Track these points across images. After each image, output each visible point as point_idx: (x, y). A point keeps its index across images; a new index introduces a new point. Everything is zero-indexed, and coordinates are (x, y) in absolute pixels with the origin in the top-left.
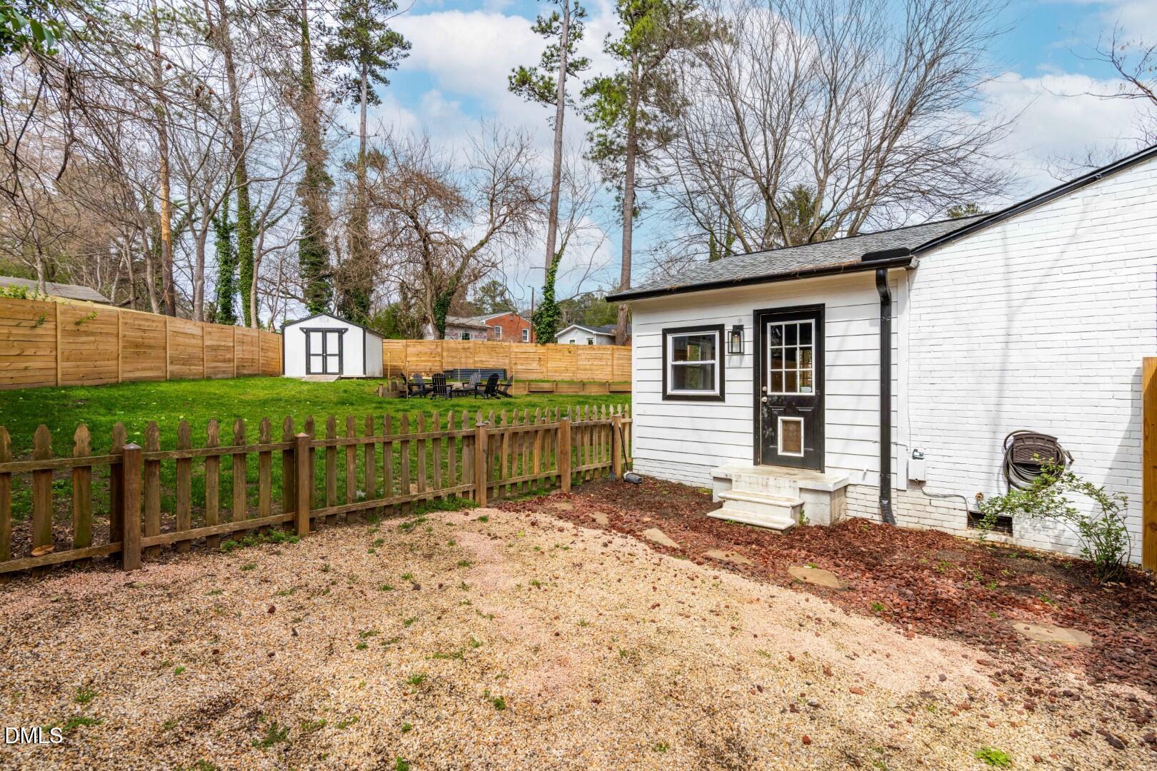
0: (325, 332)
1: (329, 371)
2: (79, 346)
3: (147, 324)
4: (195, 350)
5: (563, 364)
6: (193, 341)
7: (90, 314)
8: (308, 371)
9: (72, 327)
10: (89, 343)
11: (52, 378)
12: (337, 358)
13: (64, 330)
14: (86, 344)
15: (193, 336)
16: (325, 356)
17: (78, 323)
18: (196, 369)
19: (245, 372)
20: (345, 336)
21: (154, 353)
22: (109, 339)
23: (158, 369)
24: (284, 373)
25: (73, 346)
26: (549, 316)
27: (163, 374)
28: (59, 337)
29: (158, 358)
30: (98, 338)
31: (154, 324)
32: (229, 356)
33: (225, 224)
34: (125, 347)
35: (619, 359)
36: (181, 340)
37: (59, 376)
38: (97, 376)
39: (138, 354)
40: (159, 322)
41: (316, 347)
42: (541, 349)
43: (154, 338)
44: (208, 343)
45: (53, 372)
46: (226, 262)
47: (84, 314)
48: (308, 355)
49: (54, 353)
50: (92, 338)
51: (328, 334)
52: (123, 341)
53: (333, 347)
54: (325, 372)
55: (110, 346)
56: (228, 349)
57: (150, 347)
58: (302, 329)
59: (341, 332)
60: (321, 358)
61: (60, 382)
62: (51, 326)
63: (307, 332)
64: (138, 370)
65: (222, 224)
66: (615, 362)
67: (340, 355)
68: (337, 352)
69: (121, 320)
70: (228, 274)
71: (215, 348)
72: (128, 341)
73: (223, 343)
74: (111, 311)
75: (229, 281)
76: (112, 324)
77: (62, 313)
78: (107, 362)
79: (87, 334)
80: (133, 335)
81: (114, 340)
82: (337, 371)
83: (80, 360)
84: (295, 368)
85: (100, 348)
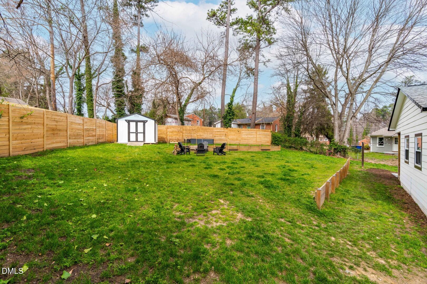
0: (137, 122)
1: (139, 140)
2: (22, 131)
3: (58, 118)
4: (80, 131)
5: (235, 137)
6: (79, 127)
7: (29, 112)
8: (129, 140)
9: (18, 120)
10: (28, 128)
11: (7, 152)
12: (142, 134)
13: (13, 122)
14: (27, 130)
15: (79, 124)
16: (137, 133)
17: (22, 118)
18: (81, 141)
19: (100, 141)
20: (146, 124)
21: (61, 133)
22: (39, 127)
23: (64, 142)
24: (117, 141)
25: (18, 131)
26: (229, 116)
27: (66, 145)
28: (11, 126)
29: (64, 136)
30: (34, 126)
31: (62, 118)
32: (94, 134)
33: (79, 74)
34: (47, 131)
35: (259, 135)
36: (74, 126)
37: (11, 149)
38: (32, 148)
39: (54, 134)
40: (64, 117)
41: (133, 129)
42: (226, 130)
43: (62, 125)
44: (85, 127)
45: (7, 147)
46: (79, 90)
47: (25, 112)
48: (129, 133)
49: (8, 136)
50: (29, 126)
51: (139, 123)
52: (47, 128)
53: (140, 129)
54: (137, 141)
55: (39, 130)
56: (93, 130)
57: (60, 130)
58: (126, 120)
59: (144, 122)
60: (135, 134)
61: (11, 154)
62: (6, 119)
63: (129, 122)
64: (54, 143)
65: (77, 74)
66: (258, 136)
67: (144, 133)
68: (142, 132)
69: (45, 115)
70: (80, 95)
71: (88, 130)
72: (49, 128)
73: (91, 127)
74: (40, 111)
75: (80, 98)
76: (41, 118)
77: (12, 111)
78: (37, 140)
79: (27, 124)
80: (52, 124)
81: (42, 127)
82: (142, 140)
83: (23, 139)
84: (123, 139)
85: (34, 132)
